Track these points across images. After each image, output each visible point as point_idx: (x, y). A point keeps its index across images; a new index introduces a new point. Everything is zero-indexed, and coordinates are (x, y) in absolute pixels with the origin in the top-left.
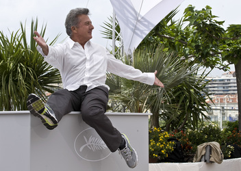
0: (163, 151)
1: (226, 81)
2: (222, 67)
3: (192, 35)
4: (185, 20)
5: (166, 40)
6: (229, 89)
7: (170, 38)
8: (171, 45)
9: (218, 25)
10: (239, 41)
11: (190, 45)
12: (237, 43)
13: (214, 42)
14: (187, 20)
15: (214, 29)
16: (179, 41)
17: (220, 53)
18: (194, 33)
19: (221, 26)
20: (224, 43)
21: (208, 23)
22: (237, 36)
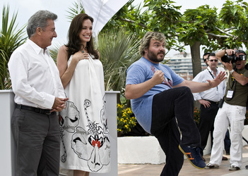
0: (126, 126)
1: (177, 61)
2: (178, 48)
3: (151, 19)
4: (145, 6)
5: (127, 24)
6: (181, 68)
7: (130, 22)
8: (131, 28)
9: (175, 9)
10: (195, 24)
11: (149, 28)
12: (193, 27)
13: (172, 25)
14: (147, 6)
15: (172, 13)
16: (139, 24)
17: (176, 36)
18: (154, 17)
19: (178, 11)
20: (181, 26)
21: (166, 7)
22: (193, 20)
